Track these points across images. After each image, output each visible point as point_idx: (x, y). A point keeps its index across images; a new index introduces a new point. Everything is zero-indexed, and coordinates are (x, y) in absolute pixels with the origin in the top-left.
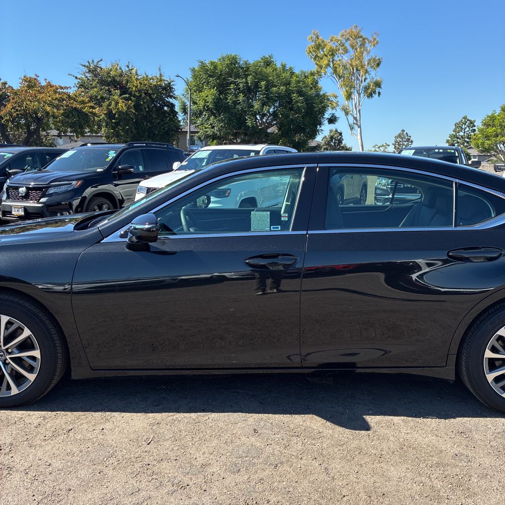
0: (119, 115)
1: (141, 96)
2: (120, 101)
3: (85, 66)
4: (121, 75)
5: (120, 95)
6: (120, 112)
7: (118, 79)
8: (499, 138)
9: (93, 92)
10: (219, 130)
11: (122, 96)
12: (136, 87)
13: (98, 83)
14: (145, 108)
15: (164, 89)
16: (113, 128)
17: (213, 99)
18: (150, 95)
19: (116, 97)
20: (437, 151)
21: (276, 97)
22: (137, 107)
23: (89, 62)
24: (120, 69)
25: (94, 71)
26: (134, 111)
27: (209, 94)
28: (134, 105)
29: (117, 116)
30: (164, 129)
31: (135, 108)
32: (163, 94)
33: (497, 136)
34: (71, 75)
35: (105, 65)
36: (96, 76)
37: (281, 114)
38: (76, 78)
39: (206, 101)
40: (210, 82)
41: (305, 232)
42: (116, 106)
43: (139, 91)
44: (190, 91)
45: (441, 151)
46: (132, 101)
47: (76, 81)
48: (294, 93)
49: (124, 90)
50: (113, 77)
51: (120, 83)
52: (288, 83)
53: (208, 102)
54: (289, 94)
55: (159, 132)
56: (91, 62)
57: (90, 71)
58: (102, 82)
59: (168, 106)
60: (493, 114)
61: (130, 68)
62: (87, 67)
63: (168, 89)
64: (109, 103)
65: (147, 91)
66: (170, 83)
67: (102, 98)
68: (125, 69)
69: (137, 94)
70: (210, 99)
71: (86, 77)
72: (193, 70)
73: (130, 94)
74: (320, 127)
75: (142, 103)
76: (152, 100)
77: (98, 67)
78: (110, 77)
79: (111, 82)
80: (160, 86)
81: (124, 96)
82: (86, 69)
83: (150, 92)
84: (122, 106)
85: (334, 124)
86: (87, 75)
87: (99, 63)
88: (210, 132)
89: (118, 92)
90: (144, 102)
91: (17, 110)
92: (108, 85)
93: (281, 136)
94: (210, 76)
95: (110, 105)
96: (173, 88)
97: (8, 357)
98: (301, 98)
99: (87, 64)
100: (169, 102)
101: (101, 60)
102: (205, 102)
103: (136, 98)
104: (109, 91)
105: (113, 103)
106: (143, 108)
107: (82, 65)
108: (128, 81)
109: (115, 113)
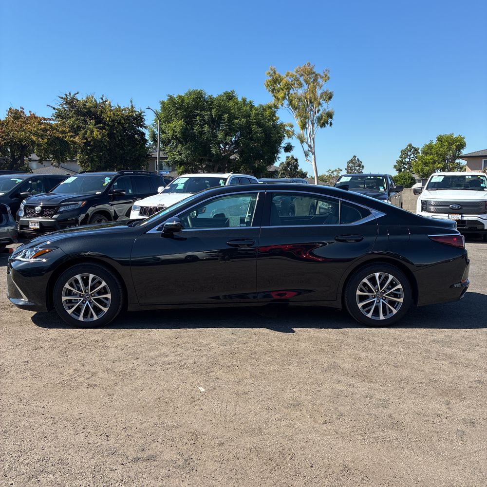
0: (94, 143)
1: (114, 125)
2: (95, 130)
3: (62, 98)
4: (96, 107)
5: (95, 125)
6: (95, 140)
7: (93, 110)
8: (436, 165)
9: (70, 121)
10: (186, 157)
11: (97, 126)
12: (110, 117)
13: (74, 113)
14: (118, 137)
15: (135, 119)
16: (88, 154)
17: (181, 129)
18: (122, 125)
19: (91, 127)
20: (369, 177)
21: (237, 128)
22: (110, 135)
23: (66, 95)
24: (95, 101)
25: (70, 102)
26: (108, 139)
27: (177, 125)
28: (108, 134)
29: (92, 143)
30: (135, 156)
31: (108, 136)
32: (134, 124)
33: (434, 163)
34: (50, 106)
35: (81, 98)
36: (72, 107)
37: (242, 143)
38: (54, 108)
39: (174, 131)
40: (178, 114)
41: (259, 227)
42: (91, 134)
43: (113, 121)
44: (160, 122)
45: (372, 178)
46: (106, 130)
47: (54, 112)
48: (253, 125)
49: (99, 120)
50: (88, 108)
51: (95, 114)
52: (248, 116)
53: (176, 132)
54: (249, 125)
55: (130, 158)
56: (68, 94)
57: (67, 103)
58: (79, 113)
59: (139, 135)
60: (430, 144)
61: (104, 100)
62: (65, 99)
63: (139, 119)
64: (85, 132)
65: (120, 121)
66: (141, 114)
67: (78, 127)
68: (99, 101)
69: (111, 123)
70: (178, 129)
71: (64, 108)
72: (163, 103)
73: (104, 123)
74: (277, 155)
75: (115, 132)
76: (125, 129)
77: (75, 99)
78: (86, 108)
79: (86, 112)
80: (132, 116)
81: (99, 125)
82: (62, 101)
83: (122, 121)
84: (97, 134)
85: (290, 152)
86: (65, 106)
87: (76, 96)
88: (177, 158)
89: (93, 121)
90: (117, 131)
91: (4, 139)
92: (84, 115)
93: (242, 163)
94: (178, 109)
95: (85, 133)
96: (143, 119)
97: (92, 298)
98: (260, 129)
99: (64, 96)
100: (139, 131)
101: (78, 93)
102: (173, 132)
103: (109, 128)
104: (85, 121)
105: (89, 132)
106: (116, 136)
107: (60, 97)
108: (102, 112)
109: (91, 141)
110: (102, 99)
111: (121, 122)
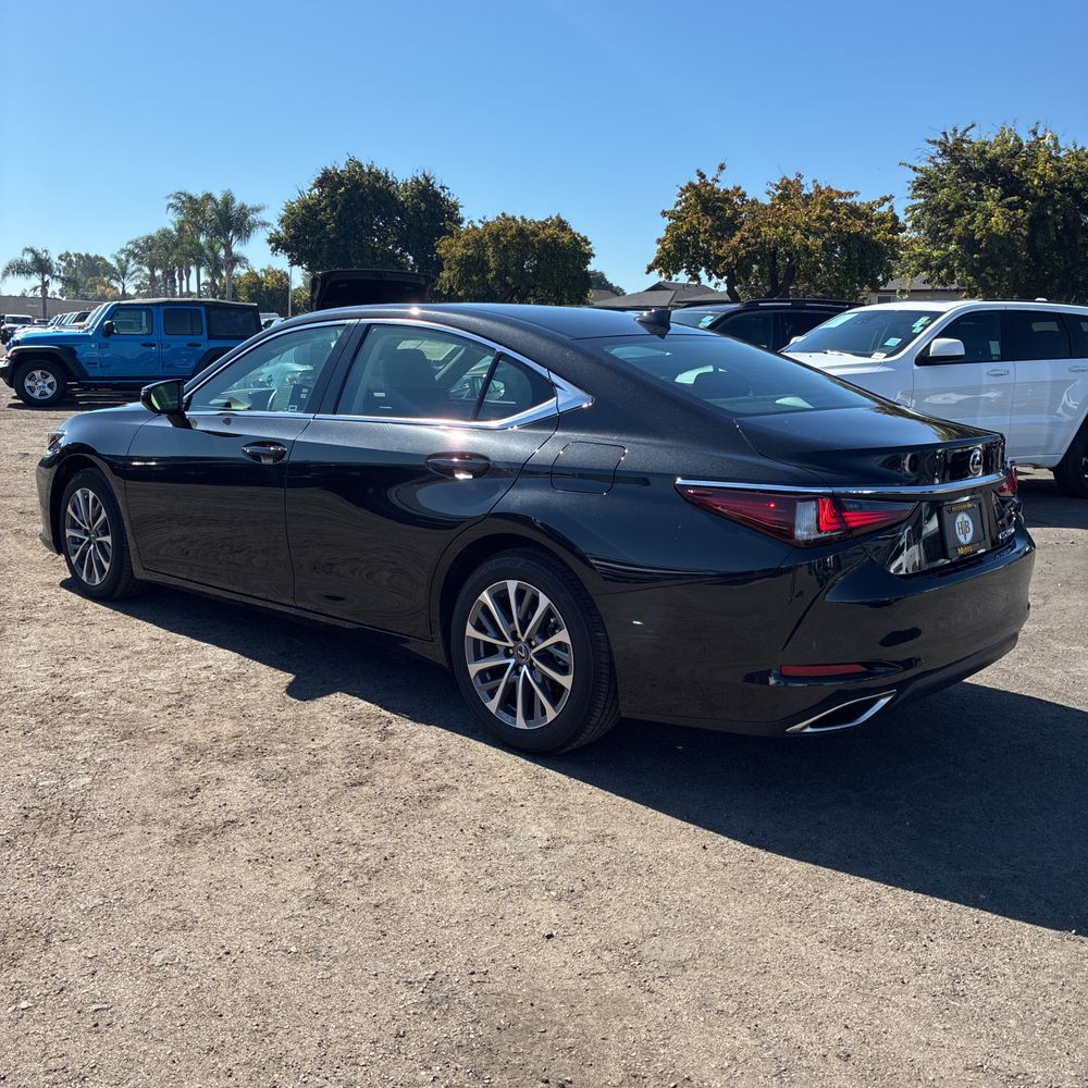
0: (989, 243)
1: (1052, 196)
2: (997, 212)
3: (934, 142)
4: (1013, 154)
5: (1002, 198)
6: (992, 236)
7: (1002, 163)
9: (943, 195)
11: (1005, 201)
12: (1041, 178)
14: (1056, 225)
16: (974, 272)
19: (989, 204)
22: (1037, 222)
23: (945, 133)
24: (1017, 139)
25: (953, 151)
26: (1026, 233)
28: (1030, 220)
29: (983, 245)
31: (1029, 225)
34: (905, 164)
35: (979, 136)
36: (956, 161)
38: (915, 169)
42: (985, 223)
43: (1049, 186)
46: (1025, 210)
47: (913, 176)
49: (1012, 186)
50: (990, 160)
51: (1007, 172)
56: (950, 131)
57: (944, 152)
58: (968, 172)
61: (1040, 135)
62: (940, 143)
64: (973, 217)
65: (1071, 183)
67: (959, 207)
68: (1026, 139)
69: (1041, 193)
71: (936, 165)
73: (1025, 195)
75: (1049, 212)
77: (963, 141)
78: (984, 160)
79: (986, 170)
81: (1009, 199)
82: (935, 149)
83: (1078, 185)
84: (998, 222)
86: (939, 160)
87: (968, 133)
89: (997, 192)
90: (1055, 212)
92: (977, 176)
95: (972, 221)
99: (940, 138)
101: (973, 126)
103: (1036, 204)
104: (979, 190)
105: (980, 217)
106: (1050, 223)
107: (929, 142)
108: (1026, 166)
109: (981, 240)
110: (1035, 133)
111: (1075, 185)
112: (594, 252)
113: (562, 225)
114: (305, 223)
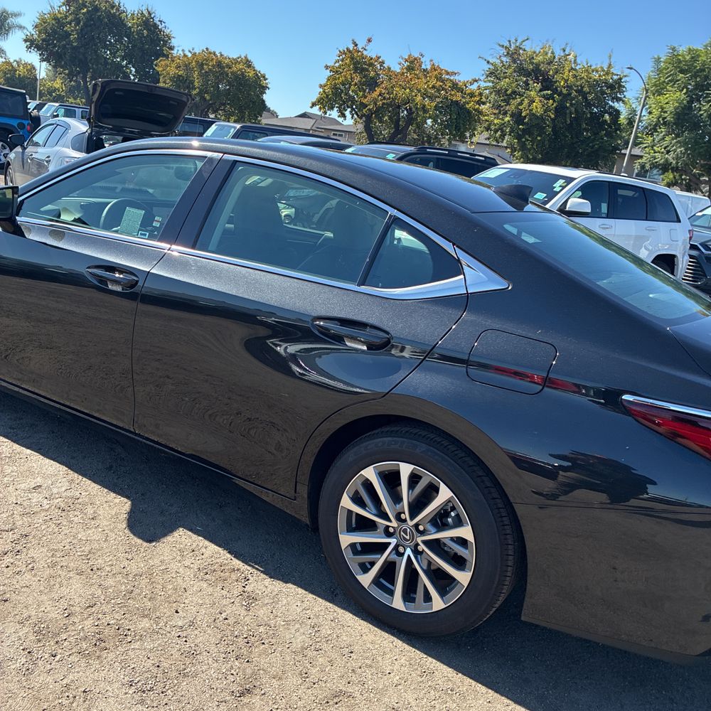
0: (530, 119)
1: (571, 94)
2: (537, 99)
3: (503, 46)
4: (550, 63)
5: (541, 91)
6: (532, 115)
7: (543, 67)
9: (504, 83)
10: (677, 158)
11: (542, 93)
12: (566, 81)
13: (515, 71)
14: (571, 113)
15: (611, 87)
16: (519, 137)
17: (676, 108)
18: (584, 95)
19: (533, 93)
22: (560, 110)
23: (510, 41)
24: (553, 53)
25: (513, 55)
26: (553, 116)
27: (674, 98)
28: (556, 108)
29: (526, 120)
30: (592, 147)
31: (555, 111)
32: (606, 94)
34: (483, 58)
35: (529, 47)
36: (514, 61)
38: (488, 62)
39: (663, 110)
40: (678, 81)
42: (529, 106)
43: (569, 87)
44: (647, 93)
46: (554, 101)
47: (487, 67)
49: (547, 83)
50: (537, 64)
51: (545, 74)
53: (666, 112)
55: (585, 150)
56: (513, 41)
57: (508, 53)
58: (521, 70)
59: (610, 114)
61: (567, 53)
62: (506, 47)
63: (616, 87)
64: (522, 101)
65: (582, 87)
66: (621, 79)
67: (514, 92)
68: (559, 53)
69: (565, 91)
70: (670, 108)
71: (502, 62)
72: (658, 60)
73: (555, 91)
75: (568, 105)
76: (589, 105)
77: (520, 48)
78: (532, 63)
79: (533, 70)
80: (606, 82)
81: (545, 92)
82: (504, 51)
83: (586, 89)
84: (537, 107)
86: (504, 59)
87: (524, 43)
88: (660, 159)
89: (538, 86)
90: (571, 104)
92: (528, 74)
94: (682, 71)
95: (521, 104)
96: (624, 87)
99: (506, 44)
100: (611, 107)
101: (527, 39)
102: (661, 112)
103: (560, 98)
104: (527, 83)
105: (526, 101)
106: (568, 111)
107: (500, 46)
108: (557, 72)
109: (525, 117)
110: (564, 51)
111: (585, 89)
112: (269, 86)
113: (248, 64)
114: (55, 32)
